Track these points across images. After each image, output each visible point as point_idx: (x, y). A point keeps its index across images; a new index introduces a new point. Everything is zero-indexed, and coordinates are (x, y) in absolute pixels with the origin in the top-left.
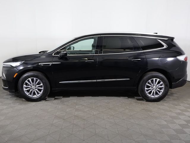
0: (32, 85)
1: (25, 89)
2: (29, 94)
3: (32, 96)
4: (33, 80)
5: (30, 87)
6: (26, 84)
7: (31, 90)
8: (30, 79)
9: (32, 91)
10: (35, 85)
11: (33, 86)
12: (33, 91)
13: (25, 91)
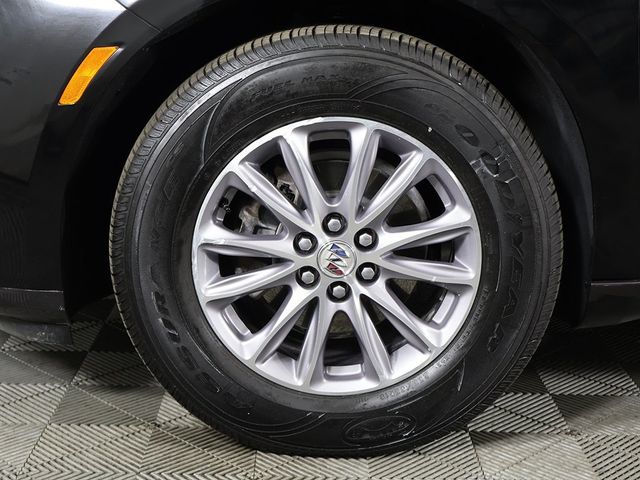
0: (315, 228)
1: (208, 286)
2: (261, 357)
3: (315, 379)
4: (330, 156)
5: (283, 246)
6: (236, 207)
7: (299, 296)
8: (294, 140)
9: (312, 306)
10: (355, 225)
11: (323, 240)
12: (329, 309)
13: (218, 304)
